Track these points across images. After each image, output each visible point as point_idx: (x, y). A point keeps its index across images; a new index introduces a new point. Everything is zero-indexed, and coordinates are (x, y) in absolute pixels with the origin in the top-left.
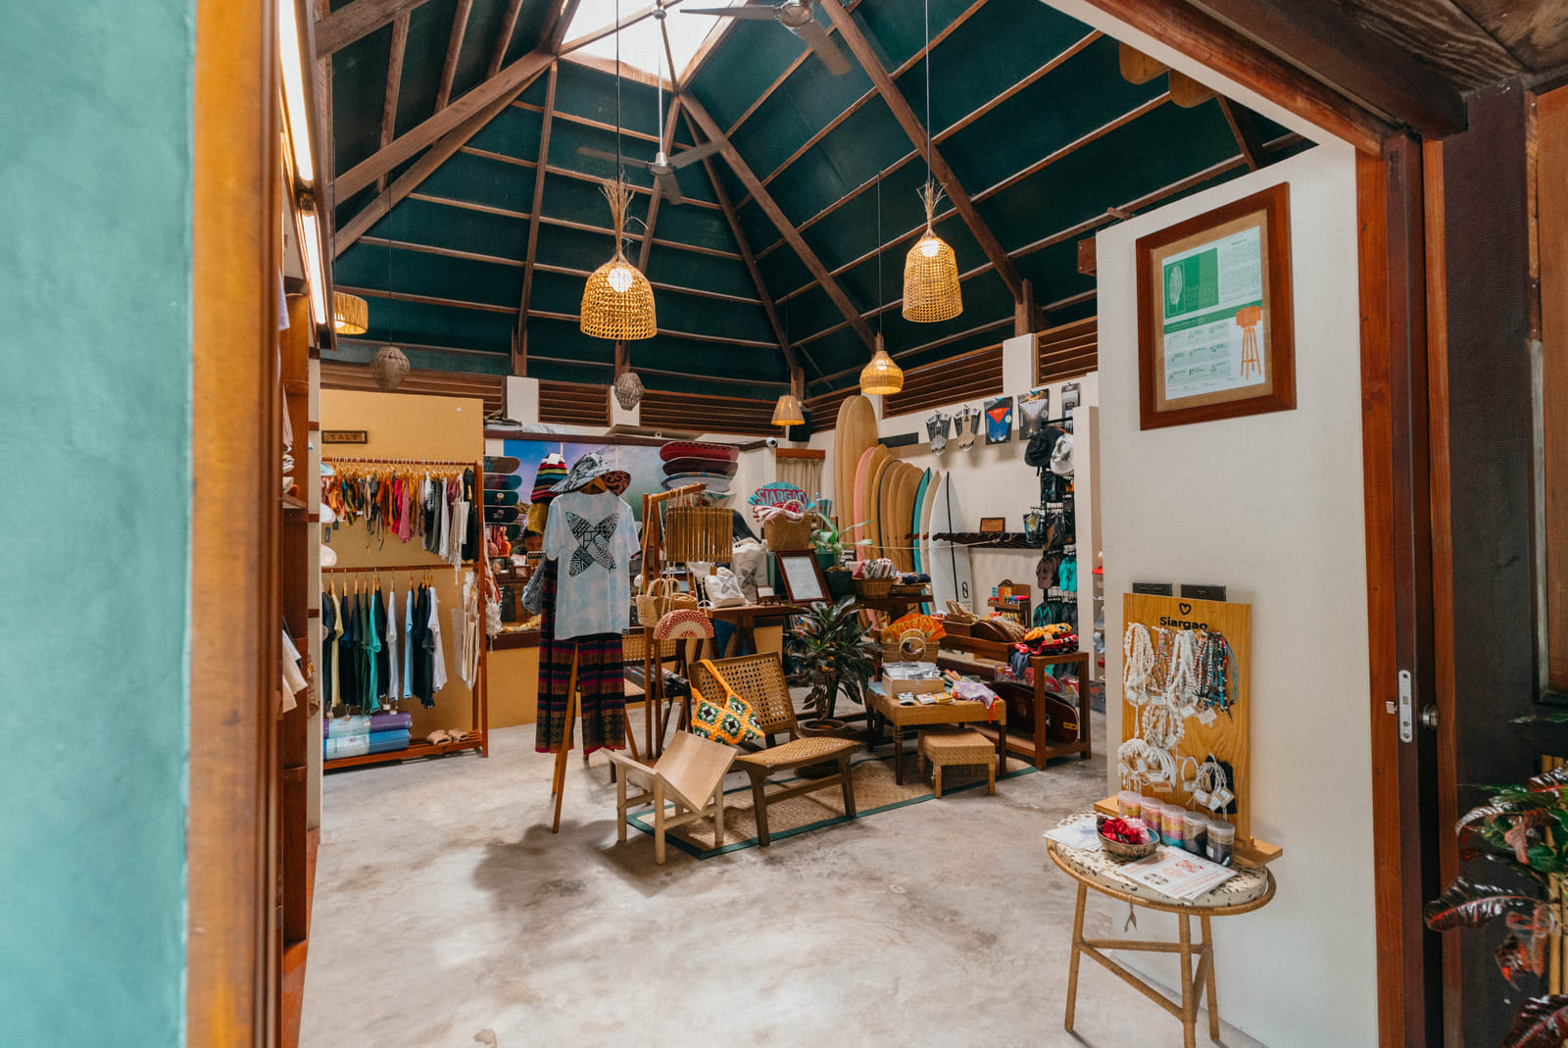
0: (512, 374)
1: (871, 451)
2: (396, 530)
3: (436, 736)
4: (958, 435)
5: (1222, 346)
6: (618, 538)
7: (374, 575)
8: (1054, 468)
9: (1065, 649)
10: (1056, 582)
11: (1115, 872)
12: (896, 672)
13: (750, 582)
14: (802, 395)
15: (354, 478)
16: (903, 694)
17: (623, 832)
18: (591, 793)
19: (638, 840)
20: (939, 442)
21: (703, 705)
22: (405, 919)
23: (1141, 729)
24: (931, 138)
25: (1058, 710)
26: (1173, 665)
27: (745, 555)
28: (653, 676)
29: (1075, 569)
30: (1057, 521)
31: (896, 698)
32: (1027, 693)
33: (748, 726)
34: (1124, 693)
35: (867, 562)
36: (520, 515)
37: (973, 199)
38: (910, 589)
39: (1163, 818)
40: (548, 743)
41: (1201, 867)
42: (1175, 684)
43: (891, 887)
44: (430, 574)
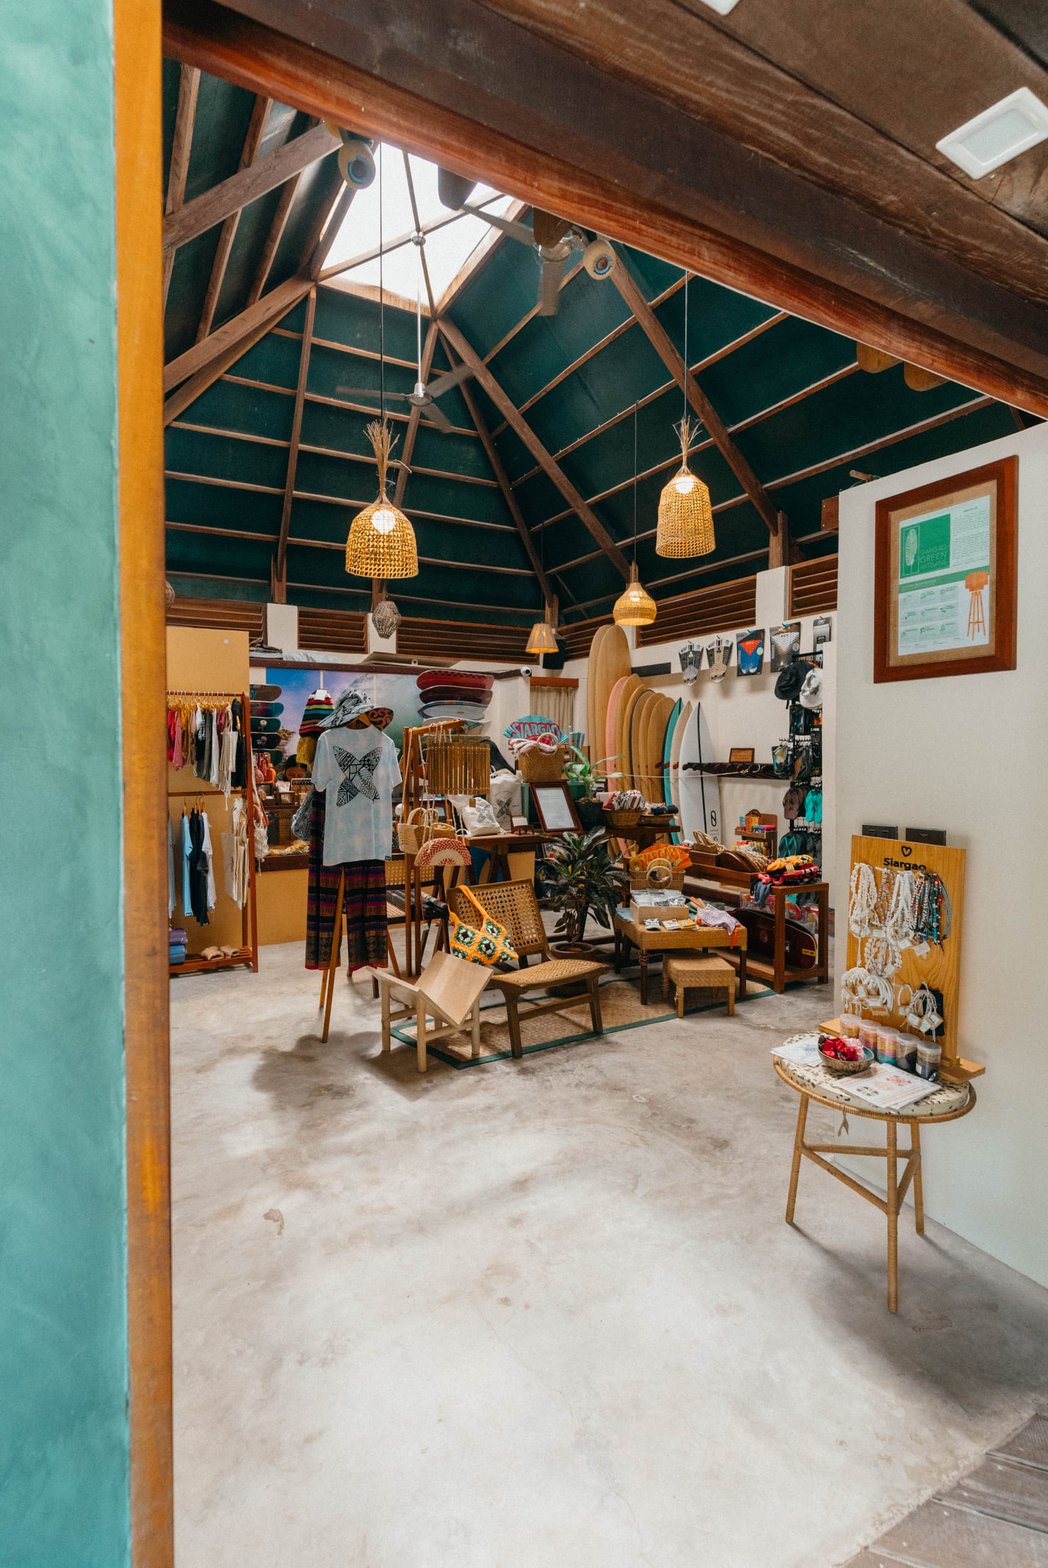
0: (272, 601)
1: (623, 682)
2: (170, 758)
3: (210, 952)
4: (710, 665)
5: (951, 607)
6: (380, 771)
8: (803, 701)
9: (806, 880)
10: (802, 813)
11: (832, 1085)
12: (643, 899)
13: (505, 811)
14: (557, 623)
16: (649, 920)
17: (387, 1043)
18: (355, 1006)
19: (400, 1051)
20: (691, 673)
21: (460, 928)
22: (194, 1116)
23: (863, 958)
24: (689, 368)
25: (798, 937)
26: (893, 901)
27: (500, 786)
28: (413, 899)
29: (821, 800)
30: (804, 754)
31: (643, 923)
32: (769, 920)
33: (503, 948)
34: (849, 926)
35: (618, 793)
36: (282, 741)
37: (730, 430)
38: (659, 820)
39: (878, 1039)
40: (317, 961)
41: (909, 1082)
42: (894, 919)
43: (634, 1097)
44: (202, 800)
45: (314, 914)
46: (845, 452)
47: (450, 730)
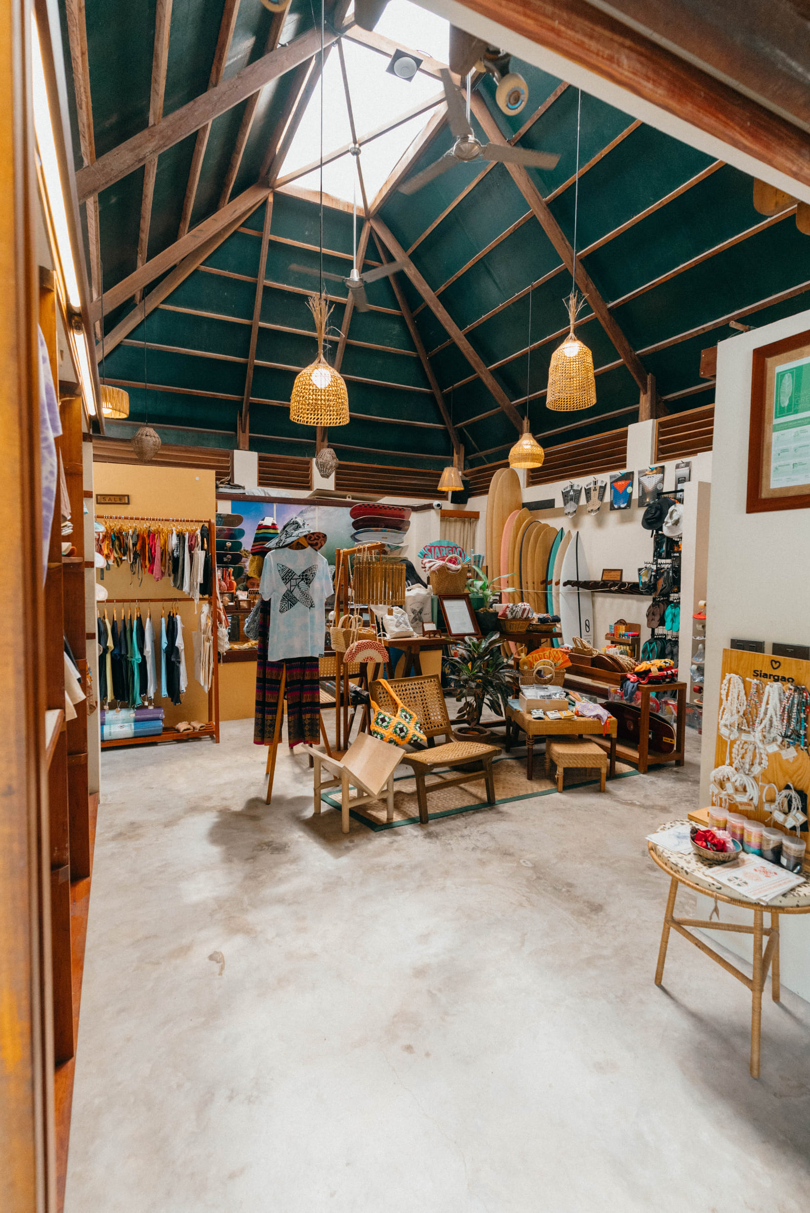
0: (238, 448)
1: (515, 514)
2: (151, 571)
3: (182, 726)
4: (588, 501)
6: (316, 584)
7: (135, 605)
8: (666, 531)
9: (668, 680)
10: (662, 623)
11: (703, 873)
12: (530, 693)
13: (417, 619)
14: (462, 467)
15: (120, 532)
16: (535, 711)
17: (318, 807)
18: (294, 774)
19: (329, 814)
20: (571, 507)
21: (380, 714)
22: (160, 864)
23: (731, 758)
24: (576, 253)
25: (660, 727)
26: (762, 710)
27: (414, 598)
28: (342, 688)
29: (679, 613)
30: (665, 574)
31: (530, 713)
32: (635, 712)
33: (415, 732)
34: (718, 729)
35: (511, 605)
36: (243, 561)
37: (610, 306)
38: (544, 628)
39: (745, 831)
40: (263, 737)
41: (775, 873)
42: (762, 725)
43: (521, 861)
44: (177, 605)
45: (261, 699)
46: (706, 322)
47: (373, 551)
